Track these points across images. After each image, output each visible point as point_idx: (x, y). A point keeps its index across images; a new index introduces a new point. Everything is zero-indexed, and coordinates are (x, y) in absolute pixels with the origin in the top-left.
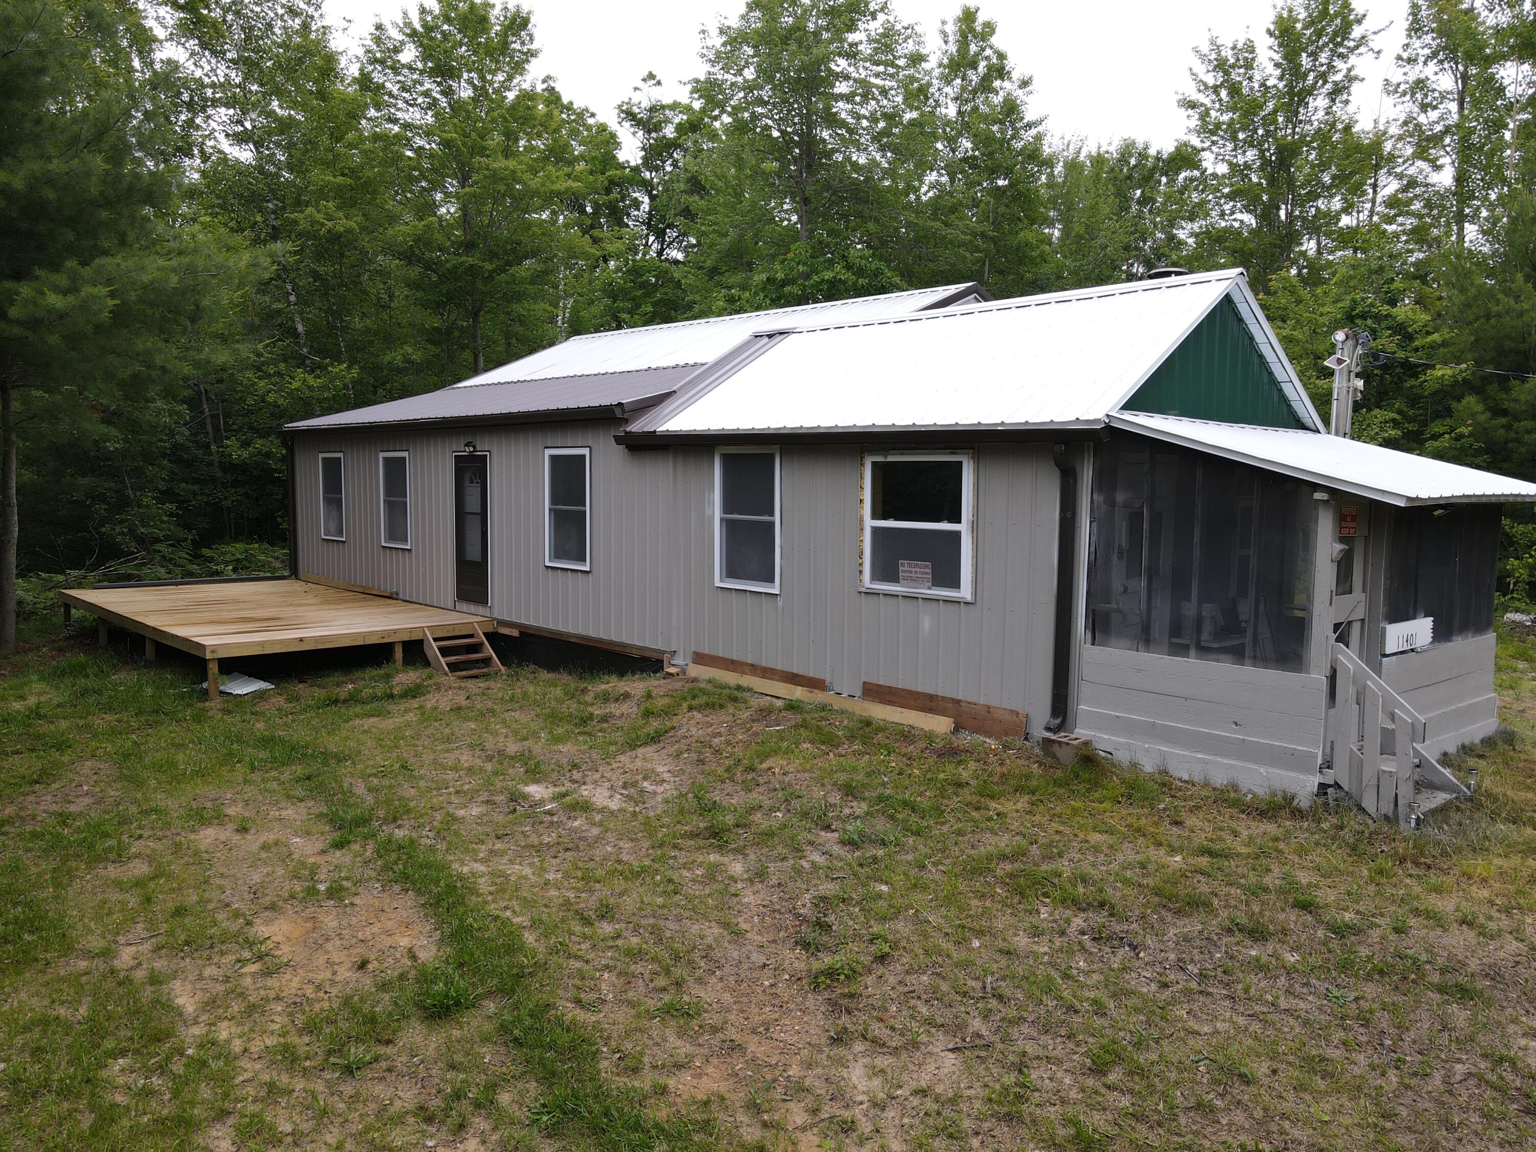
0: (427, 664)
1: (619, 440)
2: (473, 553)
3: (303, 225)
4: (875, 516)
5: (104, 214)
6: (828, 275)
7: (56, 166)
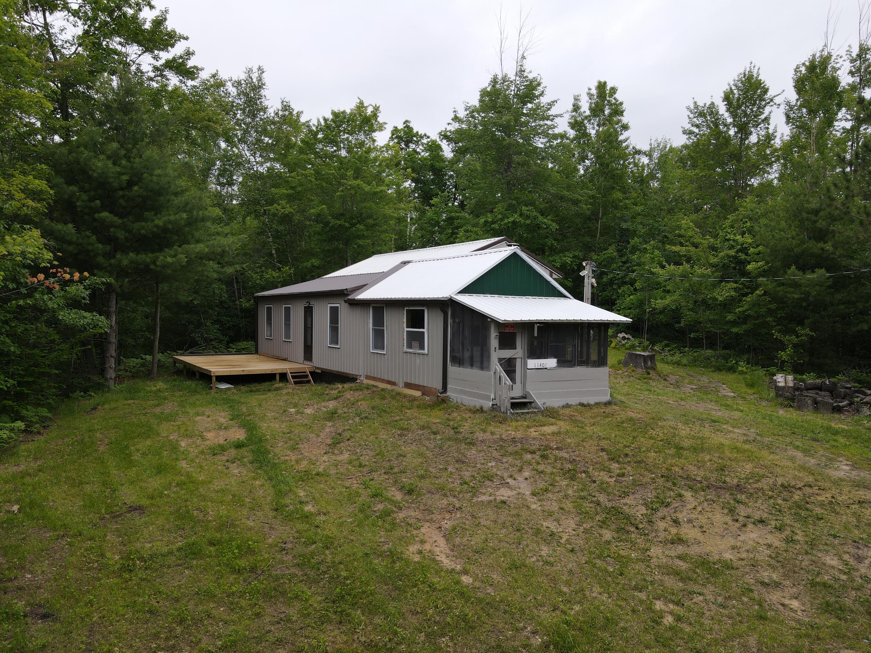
0: (287, 381)
1: (346, 301)
2: (309, 344)
3: (273, 211)
4: (407, 327)
5: (187, 229)
6: (511, 219)
7: (172, 218)
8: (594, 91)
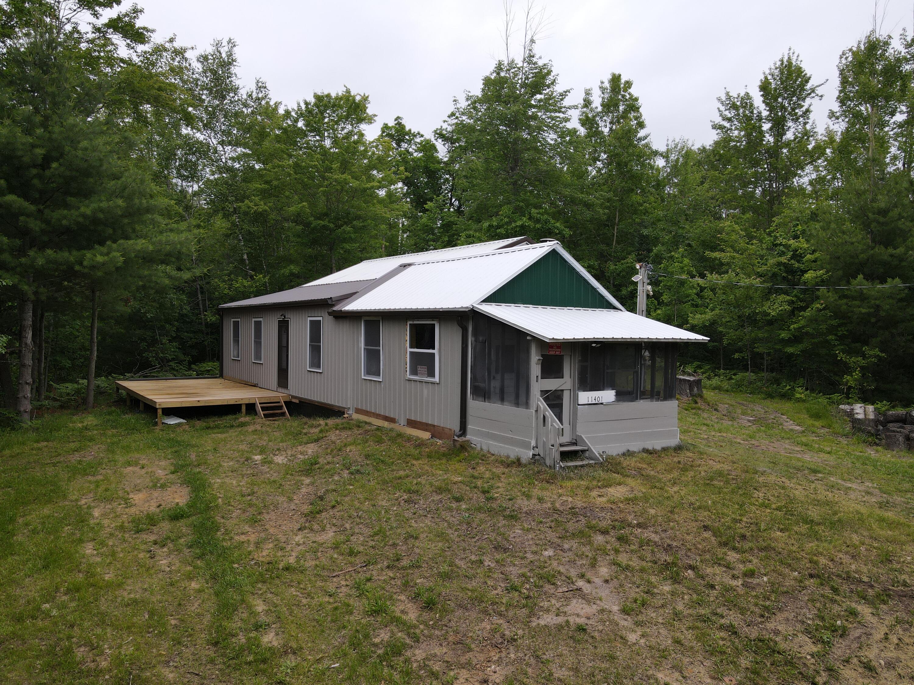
0: (256, 414)
1: (330, 314)
2: (284, 366)
3: (244, 208)
4: (411, 347)
5: (126, 221)
6: (519, 223)
7: (104, 205)
8: (607, 85)
